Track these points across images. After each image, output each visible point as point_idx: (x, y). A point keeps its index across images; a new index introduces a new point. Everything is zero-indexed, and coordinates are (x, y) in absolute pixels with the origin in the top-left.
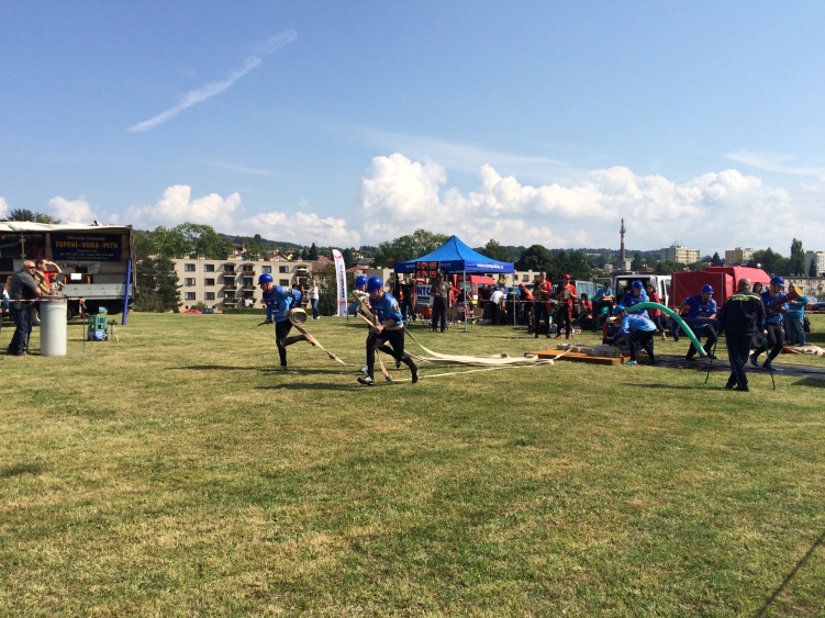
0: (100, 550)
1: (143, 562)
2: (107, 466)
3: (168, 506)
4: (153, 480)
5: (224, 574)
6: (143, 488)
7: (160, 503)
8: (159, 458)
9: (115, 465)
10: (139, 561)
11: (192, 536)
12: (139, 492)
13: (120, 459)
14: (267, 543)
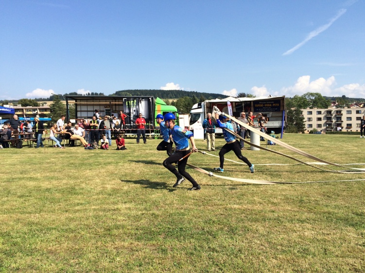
0: (280, 232)
1: (299, 241)
2: (279, 197)
3: (308, 220)
4: (300, 206)
5: (337, 256)
6: (296, 209)
7: (304, 217)
8: (301, 198)
9: (283, 198)
10: (297, 240)
11: (320, 235)
12: (294, 211)
13: (285, 195)
14: (359, 246)
